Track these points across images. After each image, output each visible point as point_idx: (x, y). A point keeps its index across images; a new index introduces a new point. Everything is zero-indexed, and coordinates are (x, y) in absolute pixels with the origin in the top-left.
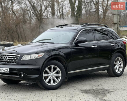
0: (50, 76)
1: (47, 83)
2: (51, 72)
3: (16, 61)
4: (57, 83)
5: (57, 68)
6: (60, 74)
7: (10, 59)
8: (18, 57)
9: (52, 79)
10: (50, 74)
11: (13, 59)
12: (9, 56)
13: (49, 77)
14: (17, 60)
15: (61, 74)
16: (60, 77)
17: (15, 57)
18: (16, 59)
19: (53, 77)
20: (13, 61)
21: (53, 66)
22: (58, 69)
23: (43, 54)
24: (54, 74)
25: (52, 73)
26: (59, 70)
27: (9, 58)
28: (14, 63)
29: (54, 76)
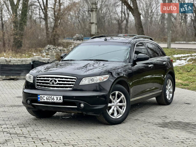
0: (113, 105)
1: (111, 116)
2: (114, 101)
3: (71, 86)
4: (121, 115)
5: (121, 95)
6: (124, 102)
7: (61, 82)
8: (74, 80)
9: (115, 109)
10: (114, 103)
11: (66, 83)
12: (59, 79)
13: (113, 107)
14: (73, 84)
15: (126, 103)
16: (124, 106)
17: (69, 80)
18: (70, 83)
19: (117, 107)
20: (67, 86)
21: (117, 92)
22: (123, 96)
23: (108, 76)
24: (118, 103)
25: (116, 102)
26: (123, 98)
27: (59, 81)
28: (69, 89)
29: (119, 105)
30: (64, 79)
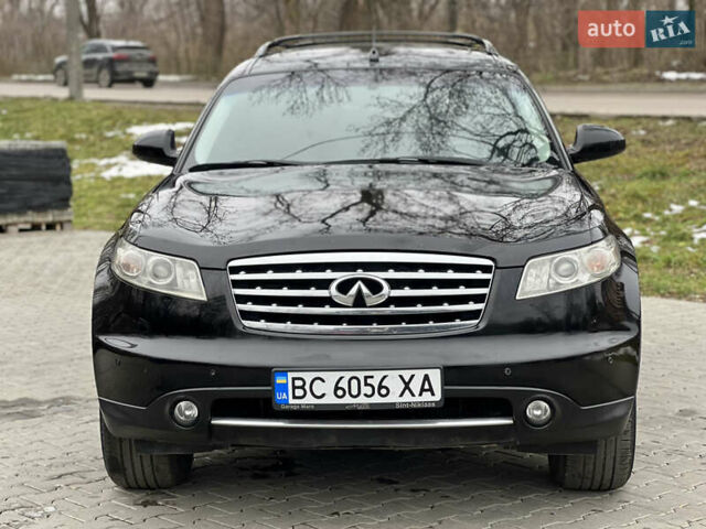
3: (472, 306)
7: (407, 292)
8: (479, 275)
11: (435, 291)
12: (392, 274)
14: (478, 299)
17: (450, 275)
18: (462, 291)
27: (395, 284)
28: (459, 323)
30: (421, 275)
